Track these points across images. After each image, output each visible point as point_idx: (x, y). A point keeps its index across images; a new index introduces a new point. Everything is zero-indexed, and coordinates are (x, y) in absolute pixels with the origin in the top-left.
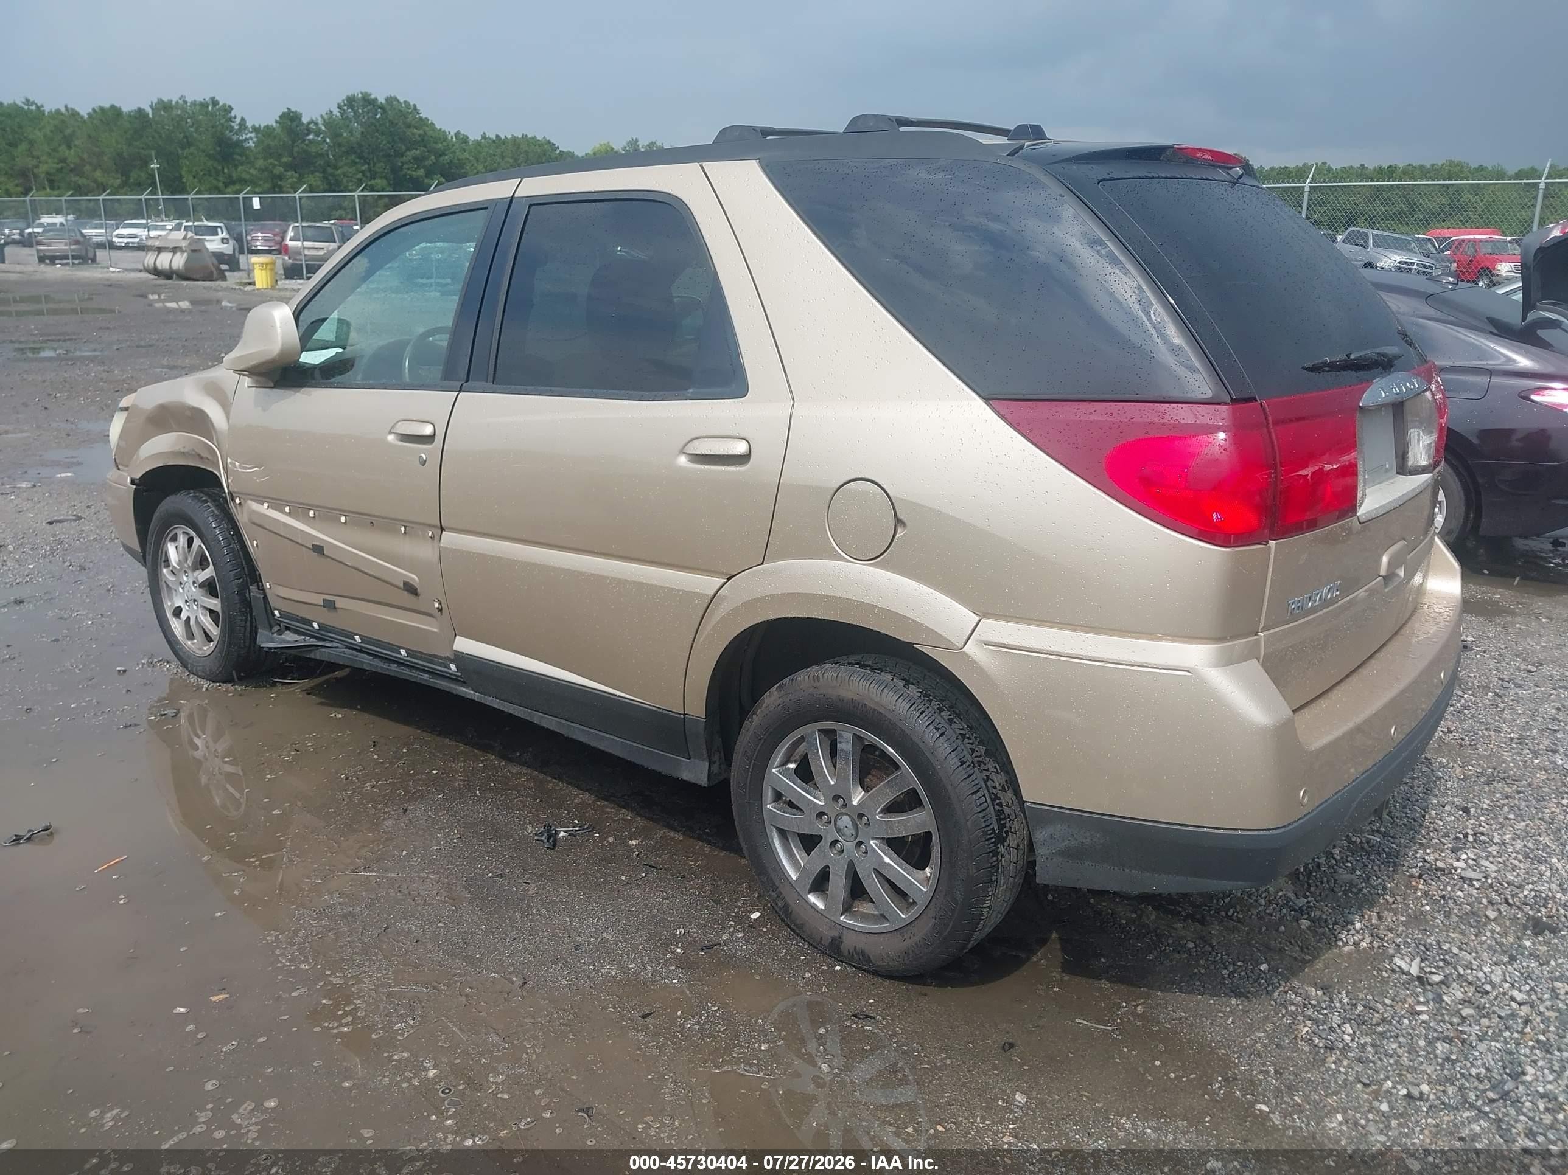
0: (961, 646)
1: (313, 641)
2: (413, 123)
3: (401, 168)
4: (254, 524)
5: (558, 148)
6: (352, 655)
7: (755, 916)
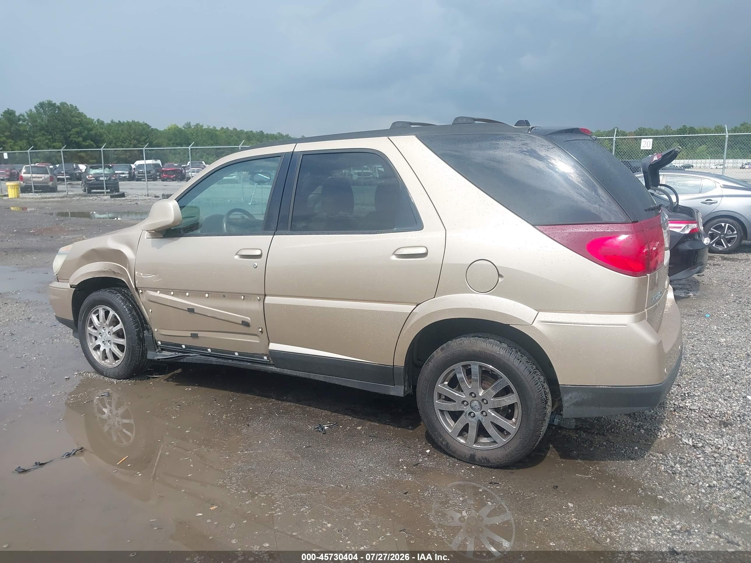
0: (531, 324)
1: (180, 354)
2: (75, 115)
3: (69, 137)
4: (151, 301)
5: (151, 127)
6: (205, 358)
7: (428, 451)
